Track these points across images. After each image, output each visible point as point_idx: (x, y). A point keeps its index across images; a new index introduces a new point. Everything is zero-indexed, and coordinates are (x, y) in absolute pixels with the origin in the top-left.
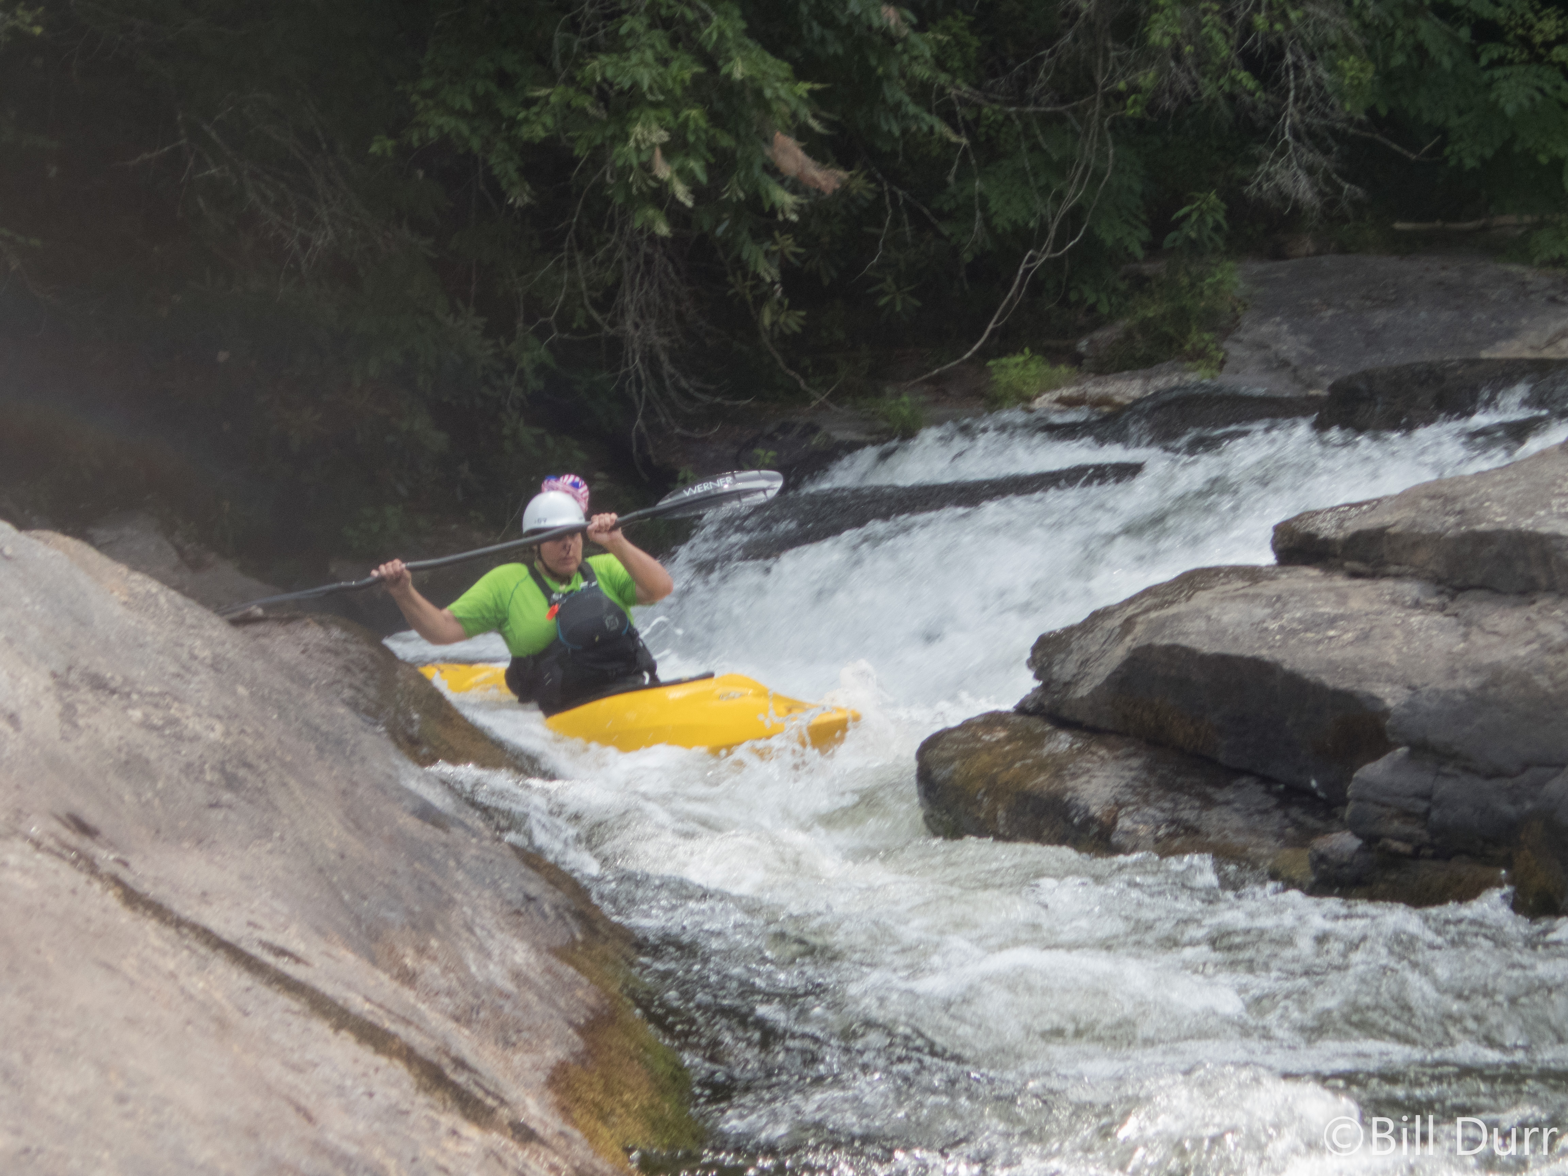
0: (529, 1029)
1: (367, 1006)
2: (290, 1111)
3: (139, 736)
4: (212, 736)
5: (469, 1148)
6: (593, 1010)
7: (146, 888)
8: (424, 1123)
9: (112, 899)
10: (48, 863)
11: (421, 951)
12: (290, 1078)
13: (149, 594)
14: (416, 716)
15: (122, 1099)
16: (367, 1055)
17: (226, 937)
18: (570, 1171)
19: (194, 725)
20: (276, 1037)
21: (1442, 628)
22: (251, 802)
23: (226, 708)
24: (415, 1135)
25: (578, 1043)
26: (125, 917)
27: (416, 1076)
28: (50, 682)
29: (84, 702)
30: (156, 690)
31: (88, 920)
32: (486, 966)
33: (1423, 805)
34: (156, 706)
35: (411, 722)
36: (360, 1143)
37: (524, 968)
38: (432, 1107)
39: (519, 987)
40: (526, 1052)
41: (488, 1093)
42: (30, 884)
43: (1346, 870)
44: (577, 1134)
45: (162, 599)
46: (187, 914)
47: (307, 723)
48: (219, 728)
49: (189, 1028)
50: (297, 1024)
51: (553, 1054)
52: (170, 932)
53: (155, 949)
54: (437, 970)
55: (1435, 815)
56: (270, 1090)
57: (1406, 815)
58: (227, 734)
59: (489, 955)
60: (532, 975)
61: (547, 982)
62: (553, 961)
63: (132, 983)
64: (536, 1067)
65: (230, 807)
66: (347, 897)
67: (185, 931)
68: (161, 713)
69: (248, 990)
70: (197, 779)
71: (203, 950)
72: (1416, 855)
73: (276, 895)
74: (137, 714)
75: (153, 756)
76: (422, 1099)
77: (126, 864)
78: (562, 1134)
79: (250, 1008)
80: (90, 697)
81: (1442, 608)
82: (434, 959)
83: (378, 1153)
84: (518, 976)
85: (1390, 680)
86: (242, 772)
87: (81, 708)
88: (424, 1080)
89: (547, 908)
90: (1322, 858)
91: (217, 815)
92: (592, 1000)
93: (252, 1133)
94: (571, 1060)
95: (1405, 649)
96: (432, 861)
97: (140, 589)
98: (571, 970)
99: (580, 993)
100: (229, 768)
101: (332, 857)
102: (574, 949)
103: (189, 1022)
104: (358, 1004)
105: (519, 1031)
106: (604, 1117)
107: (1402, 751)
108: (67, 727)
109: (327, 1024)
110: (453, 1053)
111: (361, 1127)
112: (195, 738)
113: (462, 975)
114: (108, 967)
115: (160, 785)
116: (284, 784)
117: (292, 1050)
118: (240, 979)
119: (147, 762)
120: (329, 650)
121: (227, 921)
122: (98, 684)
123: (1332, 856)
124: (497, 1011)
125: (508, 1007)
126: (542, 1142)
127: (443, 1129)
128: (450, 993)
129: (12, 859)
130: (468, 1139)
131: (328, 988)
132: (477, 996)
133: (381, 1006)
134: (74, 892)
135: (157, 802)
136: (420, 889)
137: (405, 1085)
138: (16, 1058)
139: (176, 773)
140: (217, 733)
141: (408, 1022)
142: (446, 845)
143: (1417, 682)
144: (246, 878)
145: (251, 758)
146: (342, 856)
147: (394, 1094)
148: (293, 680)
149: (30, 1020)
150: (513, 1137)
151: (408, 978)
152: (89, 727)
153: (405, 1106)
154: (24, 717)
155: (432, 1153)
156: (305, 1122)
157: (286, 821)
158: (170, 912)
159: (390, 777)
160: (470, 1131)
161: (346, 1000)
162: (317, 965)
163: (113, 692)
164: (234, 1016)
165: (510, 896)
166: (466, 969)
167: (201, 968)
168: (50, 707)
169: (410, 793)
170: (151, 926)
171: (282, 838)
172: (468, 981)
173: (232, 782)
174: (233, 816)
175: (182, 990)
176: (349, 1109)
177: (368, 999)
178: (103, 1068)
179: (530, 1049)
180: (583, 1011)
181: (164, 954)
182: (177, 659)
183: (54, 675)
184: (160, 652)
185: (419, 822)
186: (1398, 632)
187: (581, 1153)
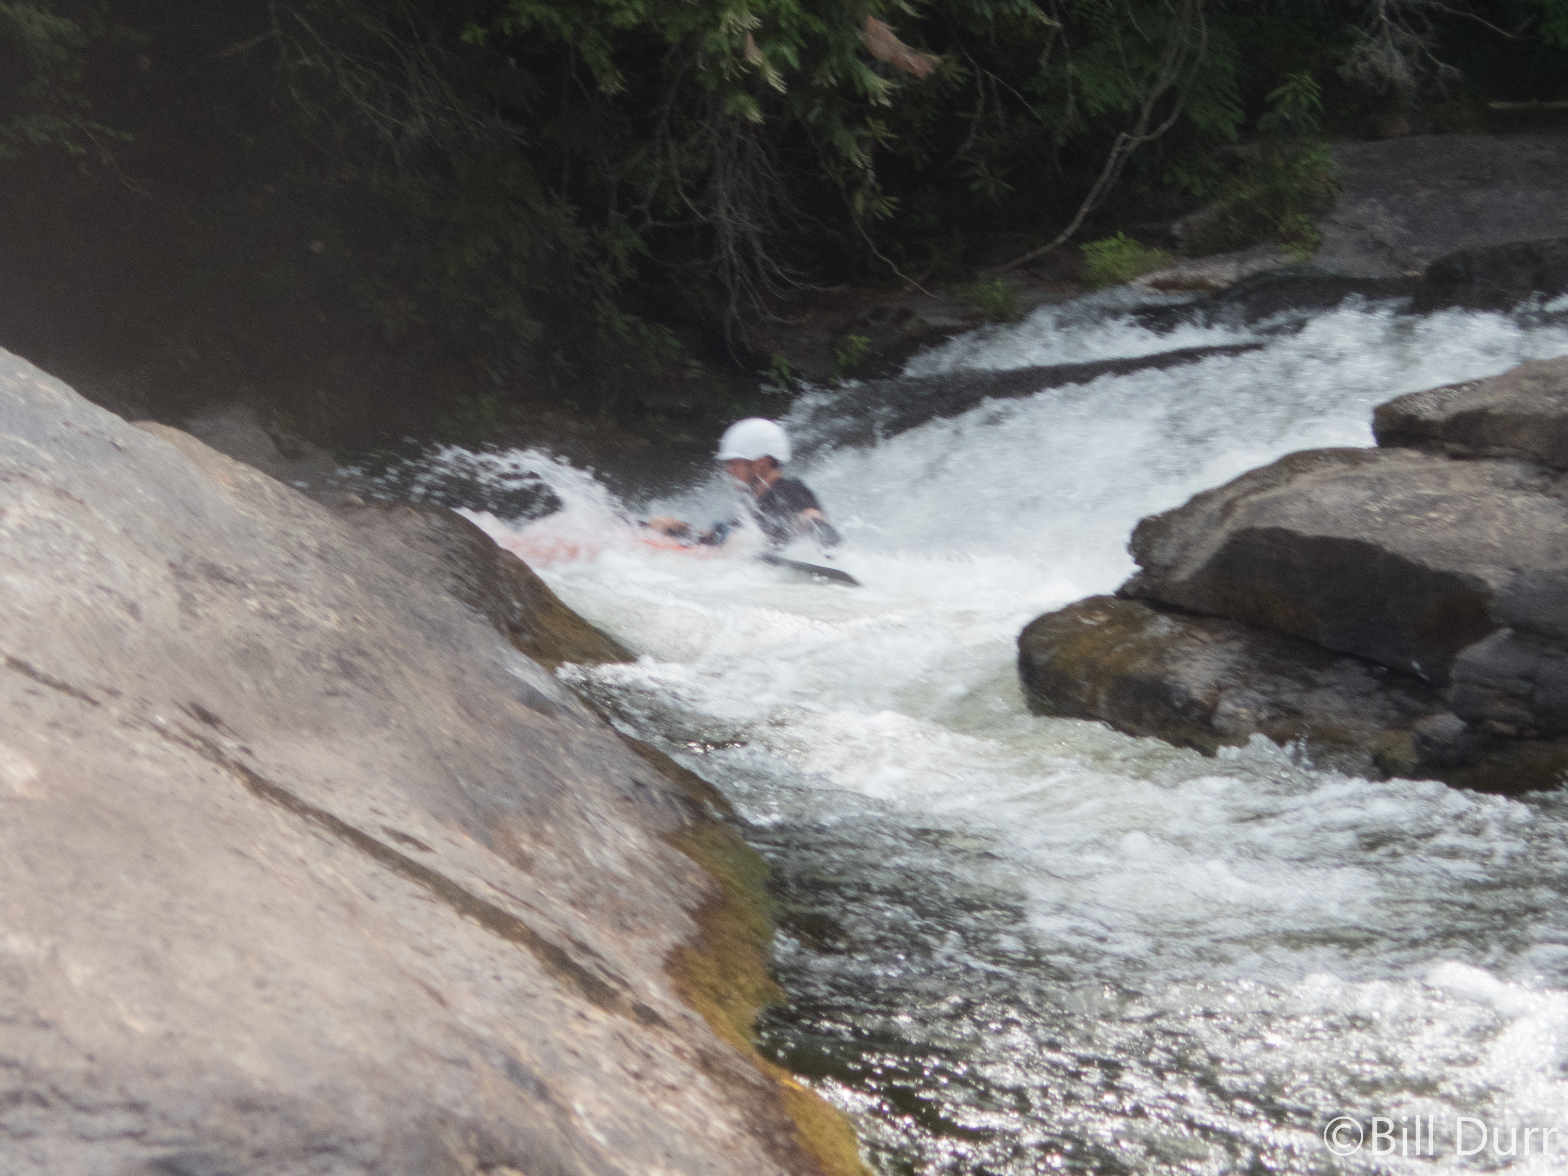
0: (645, 914)
1: (491, 891)
2: (422, 994)
3: (256, 625)
4: (327, 624)
5: (595, 1031)
6: (703, 894)
7: (271, 775)
8: (552, 1007)
9: (239, 786)
10: (176, 751)
11: (537, 837)
12: (420, 962)
13: (255, 484)
14: (517, 604)
15: (261, 984)
16: (492, 940)
17: (351, 824)
18: (695, 1054)
19: (309, 614)
20: (403, 921)
21: (1544, 509)
22: (366, 689)
23: (338, 598)
24: (544, 1019)
25: (694, 928)
26: (252, 804)
27: (541, 960)
28: (167, 572)
29: (201, 592)
30: (270, 578)
31: (218, 807)
32: (600, 852)
33: (1527, 686)
34: (271, 595)
35: (512, 610)
36: (491, 1026)
37: (637, 853)
38: (558, 990)
39: (632, 872)
40: (643, 936)
41: (610, 975)
42: (160, 772)
43: (1450, 752)
44: (697, 1017)
45: (267, 490)
46: (311, 801)
47: (414, 613)
48: (333, 615)
49: (321, 914)
50: (423, 908)
51: (669, 938)
52: (296, 819)
53: (283, 835)
54: (552, 855)
55: (1539, 696)
56: (402, 973)
57: (1511, 696)
58: (342, 622)
59: (602, 841)
60: (644, 860)
61: (661, 868)
62: (664, 846)
63: (262, 868)
64: (653, 951)
65: (347, 695)
66: (463, 783)
67: (310, 817)
68: (275, 602)
69: (374, 875)
70: (315, 668)
71: (329, 836)
72: (1520, 737)
73: (395, 782)
74: (253, 604)
75: (270, 644)
76: (547, 983)
77: (248, 751)
78: (683, 1017)
79: (377, 894)
80: (207, 587)
81: (1543, 490)
82: (549, 844)
83: (509, 1036)
84: (631, 862)
85: (1494, 562)
86: (358, 661)
87: (199, 597)
88: (550, 964)
89: (656, 795)
90: (1425, 740)
91: (335, 703)
92: (703, 885)
93: (389, 1017)
94: (686, 944)
95: (1508, 531)
96: (542, 748)
97: (245, 480)
98: (683, 856)
99: (691, 878)
100: (346, 657)
101: (449, 744)
102: (684, 836)
103: (320, 908)
104: (482, 890)
105: (634, 915)
106: (721, 1000)
107: (1506, 632)
108: (186, 617)
109: (451, 908)
110: (576, 937)
111: (491, 1010)
112: (311, 627)
113: (577, 860)
114: (240, 853)
115: (279, 673)
116: (399, 672)
117: (420, 935)
118: (366, 865)
119: (265, 650)
120: (430, 539)
121: (350, 808)
122: (214, 574)
123: (1435, 738)
124: (612, 895)
125: (622, 891)
126: (666, 1025)
127: (570, 1011)
128: (567, 879)
129: (141, 748)
130: (596, 1022)
131: (452, 874)
132: (591, 880)
133: (503, 891)
134: (202, 780)
135: (275, 691)
136: (533, 776)
137: (532, 970)
138: (156, 944)
139: (293, 662)
140: (331, 622)
141: (529, 906)
142: (554, 732)
143: (1519, 563)
144: (365, 765)
145: (366, 646)
146: (458, 743)
147: (520, 977)
148: (399, 570)
149: (168, 906)
150: (637, 1021)
151: (524, 863)
152: (207, 615)
153: (532, 989)
154: (144, 607)
155: (560, 1035)
156: (437, 1005)
157: (403, 709)
158: (295, 799)
159: (495, 664)
160: (596, 1013)
161: (468, 884)
162: (438, 850)
163: (229, 581)
164: (363, 902)
165: (620, 782)
166: (580, 854)
167: (328, 854)
168: (169, 597)
169: (516, 681)
170: (277, 813)
171: (399, 726)
172: (583, 867)
173: (348, 671)
174: (350, 704)
175: (312, 876)
176: (478, 993)
177: (491, 885)
178: (241, 952)
179: (646, 932)
180: (695, 896)
181: (291, 839)
182: (287, 549)
183: (172, 565)
184: (271, 542)
185: (526, 709)
186: (1500, 514)
187: (703, 1035)
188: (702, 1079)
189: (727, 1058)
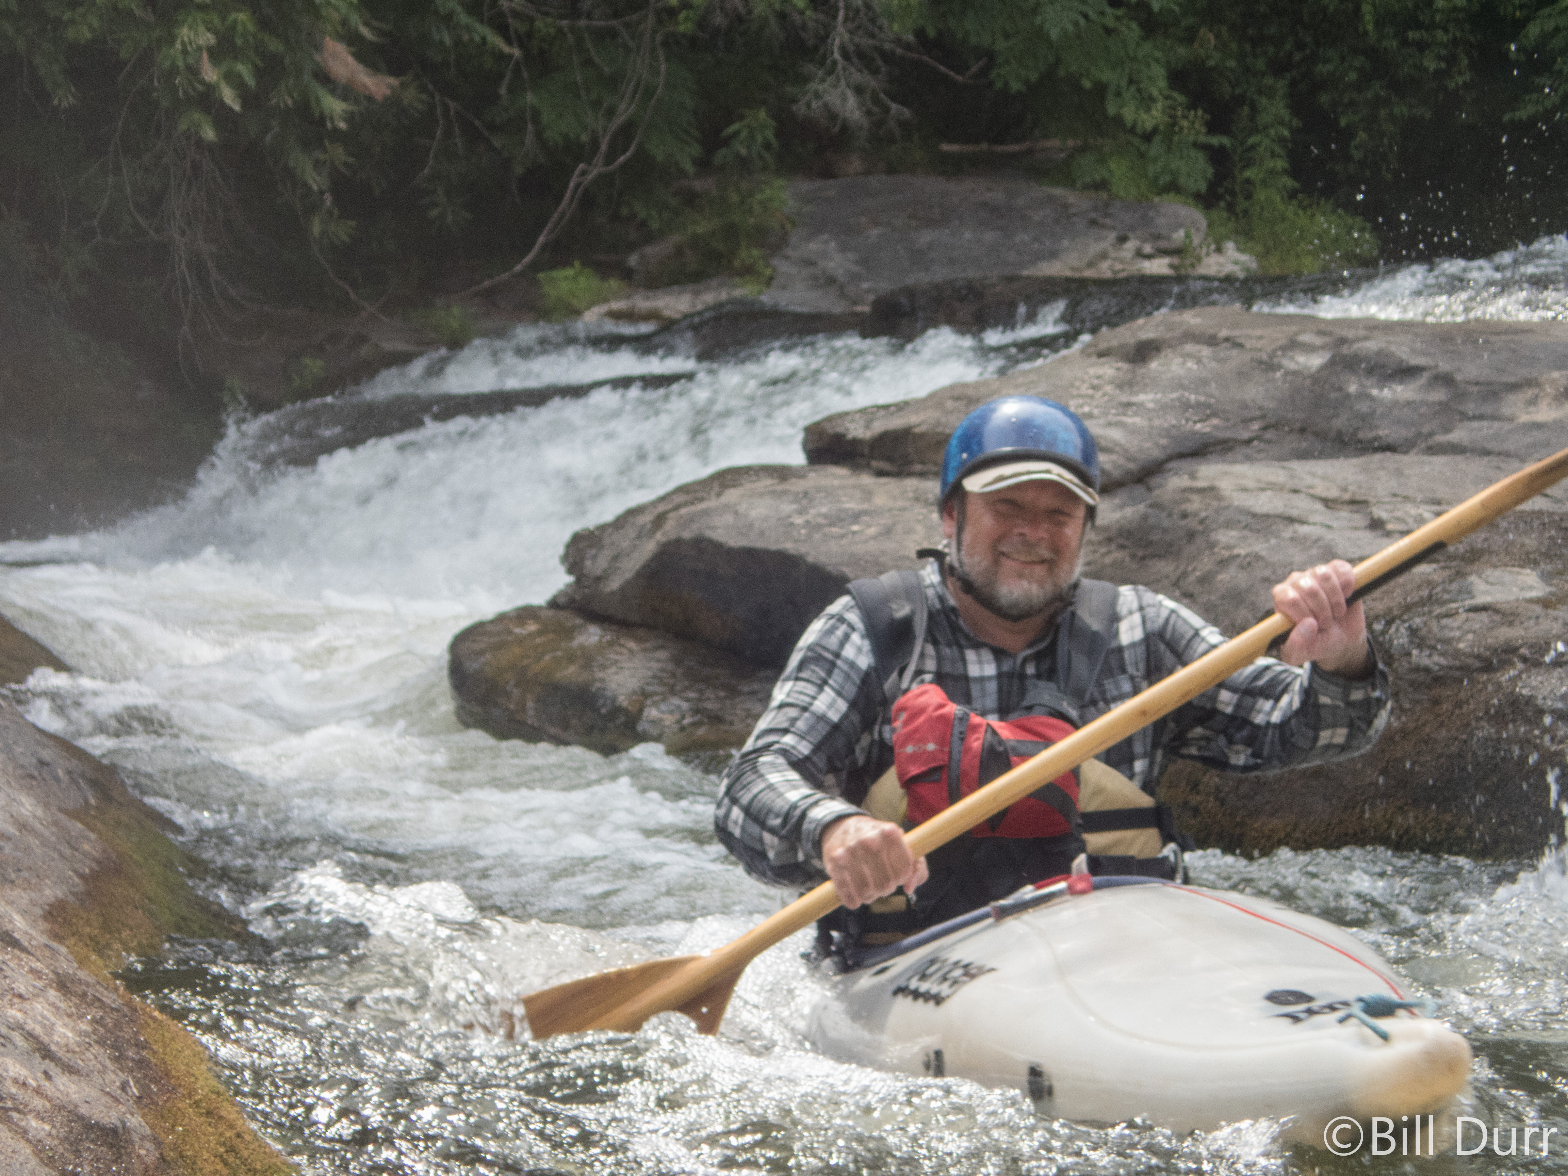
0: (29, 868)
6: (98, 862)
18: (51, 976)
25: (81, 887)
37: (31, 820)
39: (20, 832)
40: (24, 889)
44: (63, 950)
51: (51, 892)
60: (38, 826)
61: (53, 834)
62: (61, 816)
64: (33, 903)
78: (46, 945)
84: (23, 826)
89: (60, 773)
92: (98, 854)
94: (71, 898)
98: (79, 825)
99: (86, 847)
102: (86, 812)
105: (18, 870)
106: (101, 950)
125: (8, 848)
126: (24, 949)
165: (23, 761)
179: (28, 886)
180: (88, 862)
187: (67, 965)
188: (53, 994)
189: (88, 985)
